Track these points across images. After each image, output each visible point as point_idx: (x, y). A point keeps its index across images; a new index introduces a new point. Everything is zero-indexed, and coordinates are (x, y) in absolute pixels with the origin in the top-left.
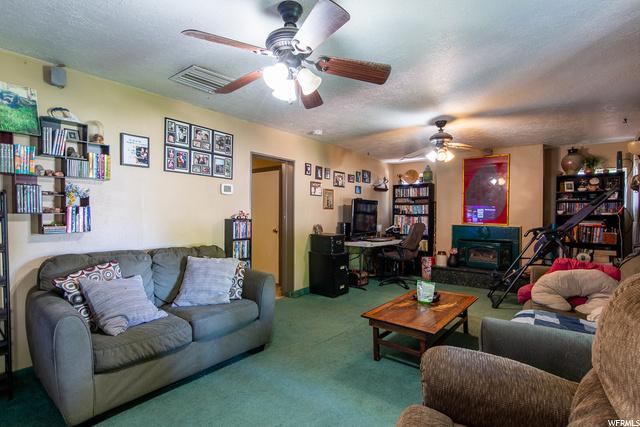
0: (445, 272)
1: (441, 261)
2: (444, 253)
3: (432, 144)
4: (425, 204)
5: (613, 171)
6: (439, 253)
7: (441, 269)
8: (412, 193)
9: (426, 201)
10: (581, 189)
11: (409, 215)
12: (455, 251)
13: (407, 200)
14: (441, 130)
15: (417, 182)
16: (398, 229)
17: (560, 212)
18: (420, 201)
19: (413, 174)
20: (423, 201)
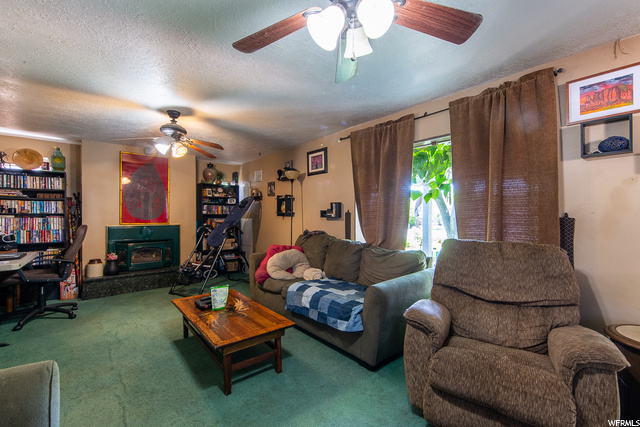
0: (105, 283)
1: (96, 271)
2: (99, 261)
3: (165, 135)
4: (56, 200)
5: (233, 184)
6: (92, 262)
7: (98, 280)
8: (31, 183)
9: (58, 196)
10: (216, 195)
11: (23, 215)
12: (114, 256)
13: (19, 193)
14: (173, 121)
15: (39, 169)
16: (12, 237)
17: (204, 212)
18: (47, 196)
19: (31, 156)
20: (53, 196)
